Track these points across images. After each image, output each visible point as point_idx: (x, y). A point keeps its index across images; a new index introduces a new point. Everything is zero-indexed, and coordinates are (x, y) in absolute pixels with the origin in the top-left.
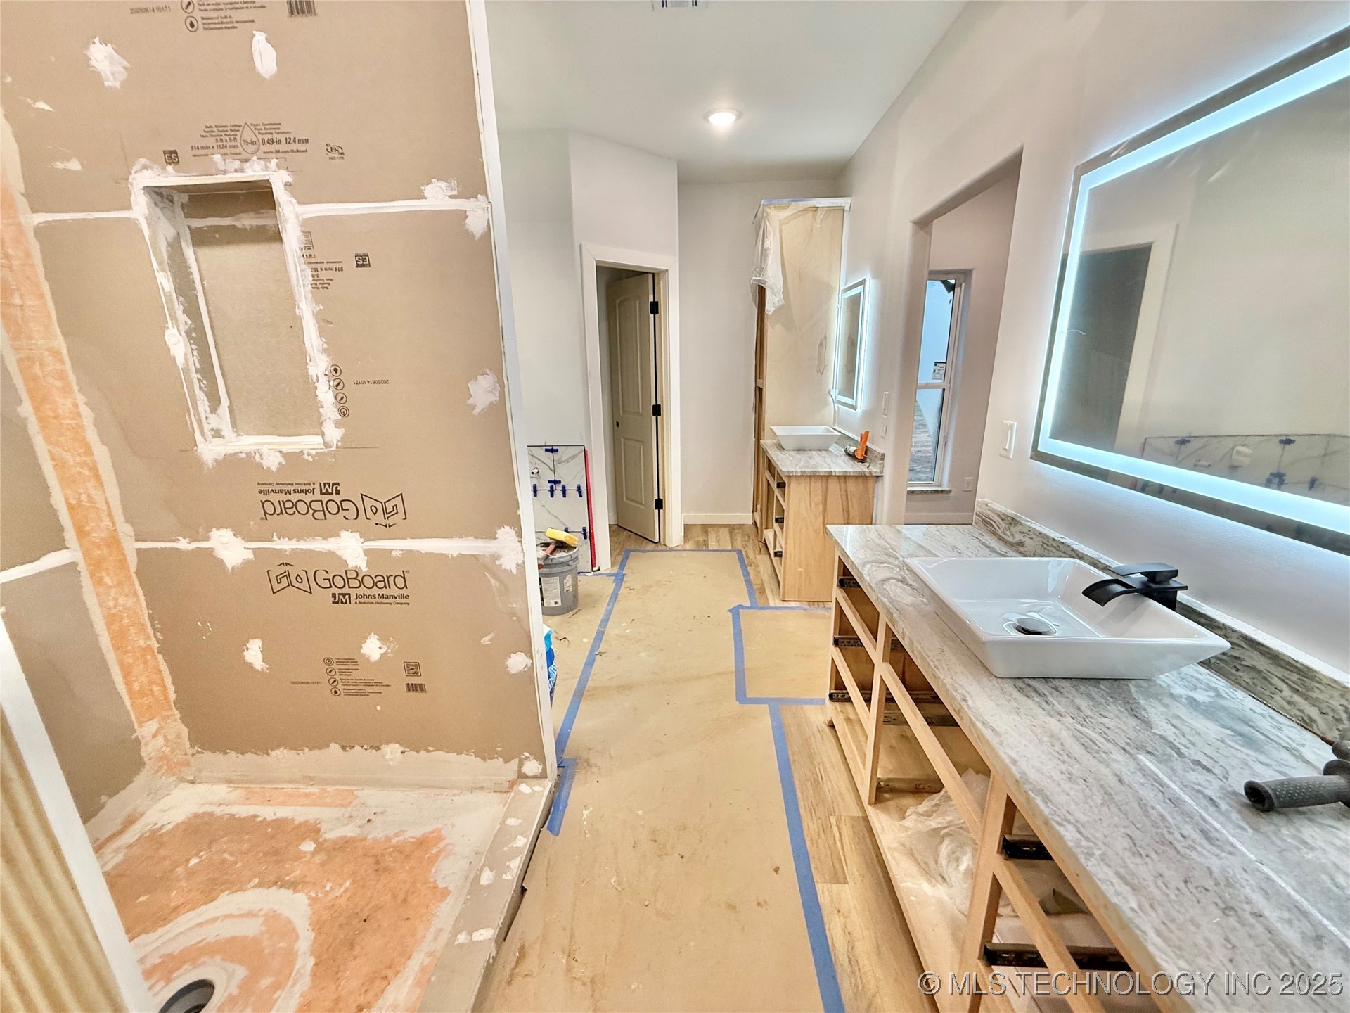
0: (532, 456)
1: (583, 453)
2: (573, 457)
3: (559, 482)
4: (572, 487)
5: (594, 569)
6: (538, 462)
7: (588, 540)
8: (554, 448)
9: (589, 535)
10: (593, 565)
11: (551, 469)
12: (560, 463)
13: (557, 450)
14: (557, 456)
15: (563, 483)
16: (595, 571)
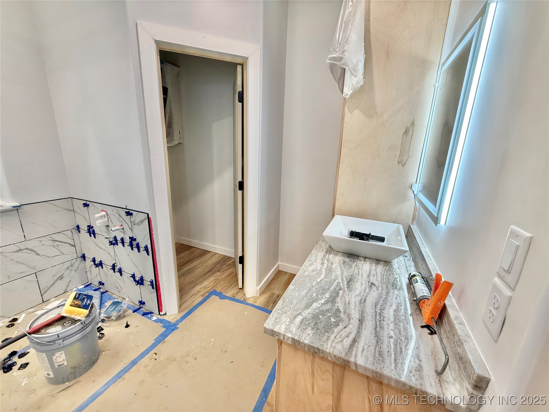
0: (119, 215)
1: (147, 220)
2: (142, 222)
3: (135, 240)
4: (142, 246)
5: (161, 313)
6: (122, 220)
7: (155, 290)
8: (131, 211)
9: (156, 285)
10: (160, 310)
11: (130, 229)
12: (134, 225)
13: (131, 214)
14: (133, 218)
15: (137, 241)
16: (161, 315)
